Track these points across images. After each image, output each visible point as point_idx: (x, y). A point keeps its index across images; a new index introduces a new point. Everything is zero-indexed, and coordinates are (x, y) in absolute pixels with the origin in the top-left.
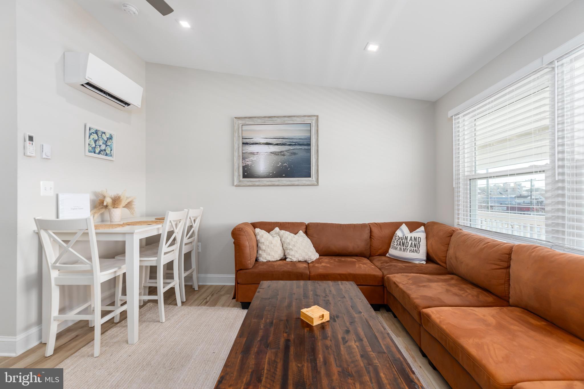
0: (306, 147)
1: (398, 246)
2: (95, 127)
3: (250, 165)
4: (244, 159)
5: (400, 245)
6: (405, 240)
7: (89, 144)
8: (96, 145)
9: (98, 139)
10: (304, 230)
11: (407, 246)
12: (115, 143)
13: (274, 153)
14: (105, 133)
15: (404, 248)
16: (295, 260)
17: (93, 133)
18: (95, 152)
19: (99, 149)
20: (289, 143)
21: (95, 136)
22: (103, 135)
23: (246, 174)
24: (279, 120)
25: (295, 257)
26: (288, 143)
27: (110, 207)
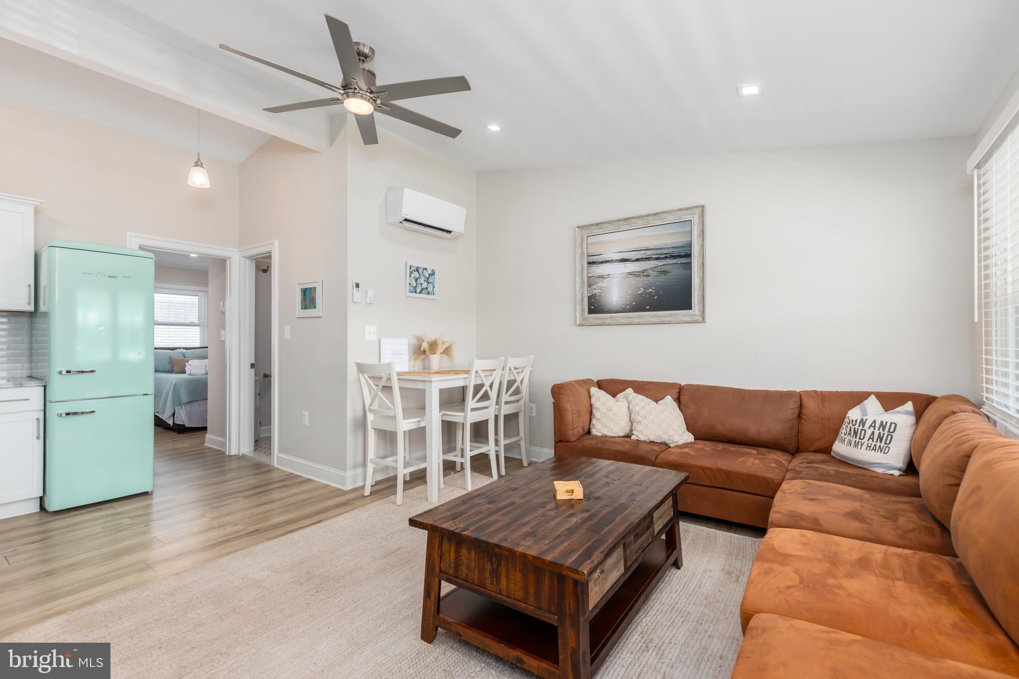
0: (684, 260)
1: (846, 436)
2: (416, 264)
3: (598, 294)
4: (589, 285)
5: (850, 434)
6: (859, 426)
7: (410, 284)
8: (417, 284)
9: (419, 277)
10: (676, 396)
11: (862, 437)
12: (437, 280)
13: (633, 273)
14: (426, 269)
15: (856, 441)
16: (642, 438)
17: (414, 271)
18: (416, 292)
19: (420, 288)
20: (657, 256)
21: (416, 274)
22: (425, 271)
23: (592, 307)
24: (640, 223)
25: (642, 434)
26: (654, 256)
27: (428, 353)
